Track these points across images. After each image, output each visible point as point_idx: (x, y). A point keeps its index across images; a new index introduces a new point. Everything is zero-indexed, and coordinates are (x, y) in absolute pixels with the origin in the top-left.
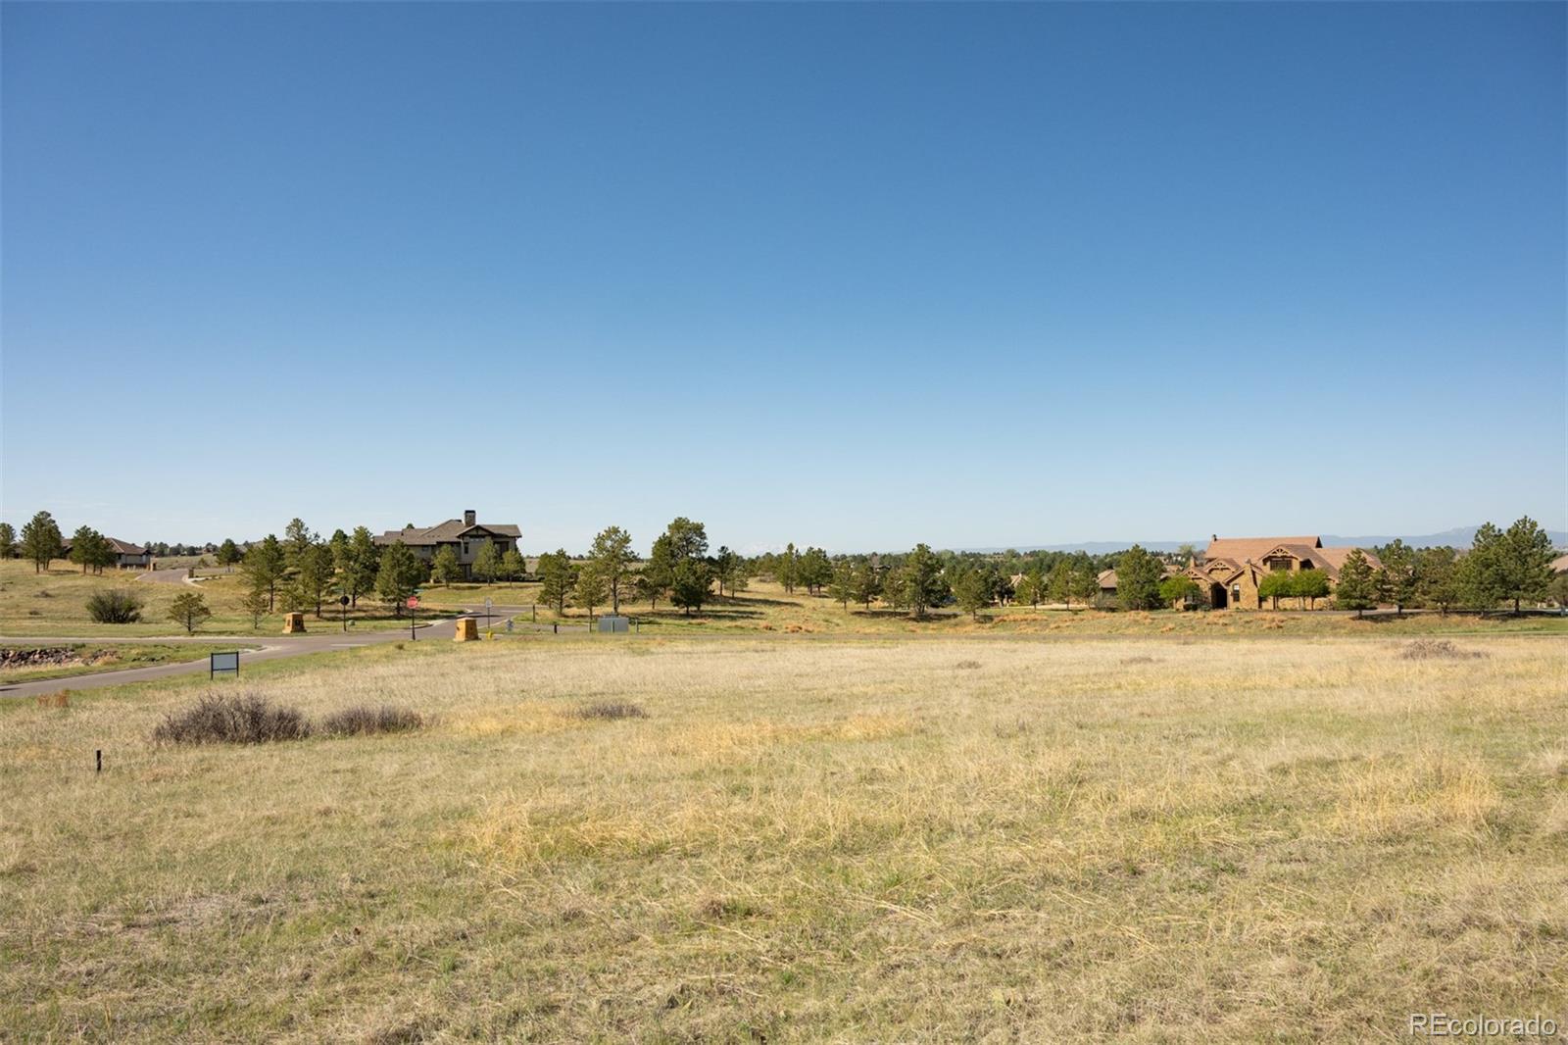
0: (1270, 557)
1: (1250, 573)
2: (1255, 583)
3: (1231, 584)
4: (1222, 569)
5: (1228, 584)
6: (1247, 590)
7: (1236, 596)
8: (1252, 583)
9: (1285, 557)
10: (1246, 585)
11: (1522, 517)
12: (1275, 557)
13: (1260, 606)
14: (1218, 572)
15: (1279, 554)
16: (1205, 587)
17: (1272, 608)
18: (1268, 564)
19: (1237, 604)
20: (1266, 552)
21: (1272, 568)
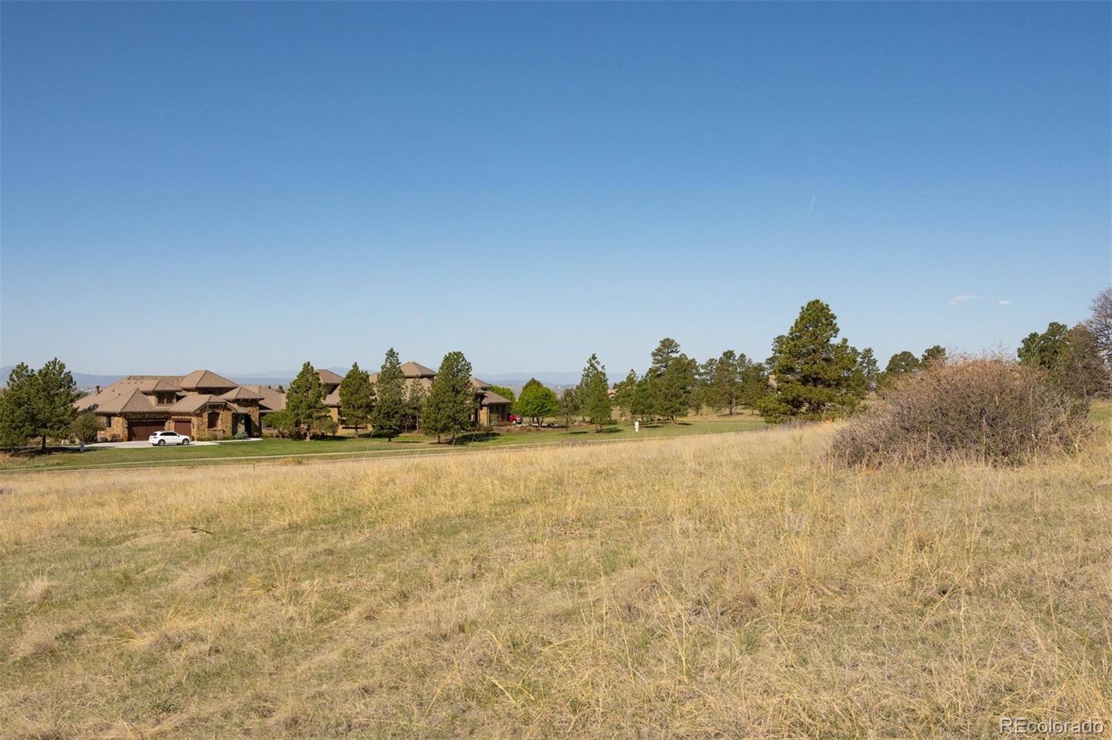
11: (52, 360)
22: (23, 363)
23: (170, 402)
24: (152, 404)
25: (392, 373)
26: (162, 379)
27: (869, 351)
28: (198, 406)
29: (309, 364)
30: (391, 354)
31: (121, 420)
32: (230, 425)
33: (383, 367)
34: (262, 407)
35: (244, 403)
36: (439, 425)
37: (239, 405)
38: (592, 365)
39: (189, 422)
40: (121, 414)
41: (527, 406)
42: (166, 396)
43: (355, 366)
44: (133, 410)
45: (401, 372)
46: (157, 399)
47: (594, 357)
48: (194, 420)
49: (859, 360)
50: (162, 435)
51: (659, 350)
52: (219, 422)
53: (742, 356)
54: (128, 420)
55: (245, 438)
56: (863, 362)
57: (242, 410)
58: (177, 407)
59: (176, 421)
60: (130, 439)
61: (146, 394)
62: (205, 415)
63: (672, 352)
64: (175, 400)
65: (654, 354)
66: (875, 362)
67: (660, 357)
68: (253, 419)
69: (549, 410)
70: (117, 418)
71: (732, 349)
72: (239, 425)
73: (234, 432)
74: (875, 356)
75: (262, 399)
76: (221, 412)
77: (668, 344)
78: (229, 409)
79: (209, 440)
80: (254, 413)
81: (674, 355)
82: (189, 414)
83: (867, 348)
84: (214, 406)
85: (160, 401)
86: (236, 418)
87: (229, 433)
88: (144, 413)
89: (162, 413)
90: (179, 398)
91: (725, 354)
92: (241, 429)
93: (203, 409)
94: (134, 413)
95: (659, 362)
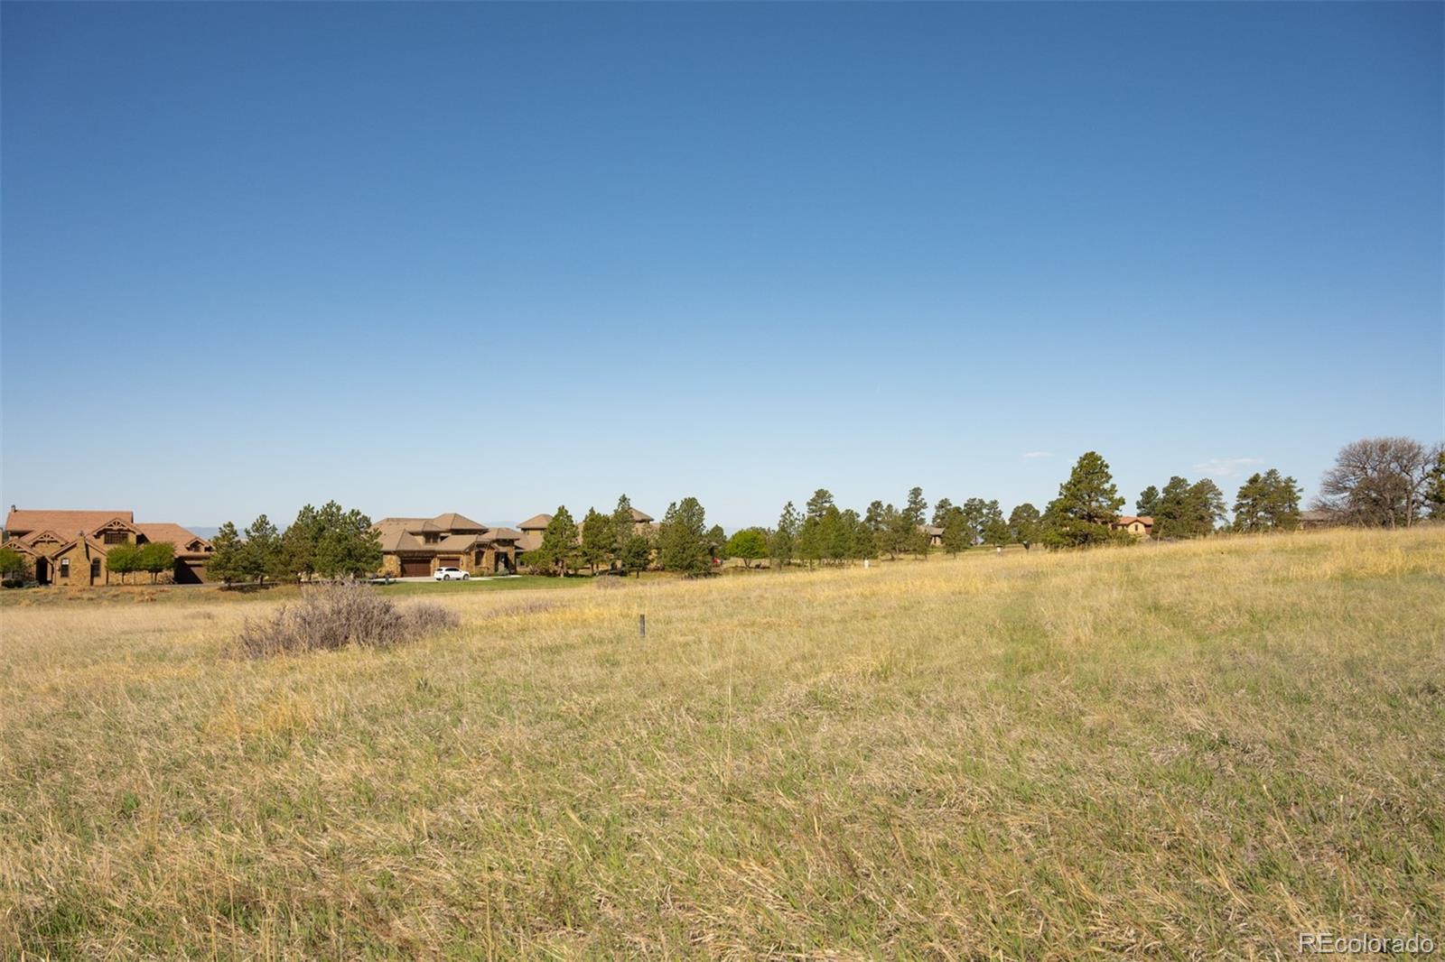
0: (105, 529)
1: (84, 546)
2: (88, 558)
3: (59, 558)
4: (49, 542)
5: (55, 558)
6: (78, 565)
7: (65, 570)
8: (85, 556)
9: (122, 530)
10: (78, 559)
11: (329, 502)
12: (111, 530)
13: (92, 583)
14: (43, 544)
15: (116, 528)
16: (30, 560)
17: (105, 583)
18: (103, 537)
19: (65, 580)
20: (100, 525)
21: (106, 542)
22: (309, 505)
23: (435, 541)
24: (420, 543)
25: (625, 515)
26: (427, 521)
27: (995, 503)
28: (467, 546)
29: (563, 507)
30: (624, 499)
31: (394, 557)
32: (493, 563)
33: (616, 511)
34: (517, 548)
35: (503, 543)
36: (685, 563)
37: (499, 545)
38: (788, 512)
39: (458, 559)
40: (395, 553)
41: (737, 548)
42: (432, 536)
43: (592, 511)
44: (405, 549)
45: (632, 516)
46: (424, 539)
47: (790, 505)
48: (464, 558)
49: (985, 511)
50: (447, 570)
51: (813, 500)
52: (484, 560)
53: (890, 506)
54: (401, 558)
55: (507, 575)
56: (989, 513)
57: (502, 549)
58: (441, 546)
59: (441, 559)
60: (402, 576)
61: (413, 534)
62: (473, 553)
63: (826, 502)
64: (439, 540)
65: (809, 504)
66: (1000, 513)
67: (814, 507)
68: (510, 558)
69: (757, 553)
70: (389, 556)
71: (878, 500)
72: (500, 563)
73: (496, 570)
74: (1001, 507)
75: (518, 539)
76: (486, 551)
77: (822, 495)
78: (493, 548)
79: (477, 576)
80: (511, 553)
81: (827, 505)
82: (459, 553)
83: (993, 500)
84: (480, 545)
85: (427, 541)
86: (498, 556)
87: (492, 570)
88: (414, 552)
89: (430, 552)
90: (443, 538)
91: (873, 504)
92: (501, 566)
93: (471, 548)
94: (405, 552)
95: (813, 511)
